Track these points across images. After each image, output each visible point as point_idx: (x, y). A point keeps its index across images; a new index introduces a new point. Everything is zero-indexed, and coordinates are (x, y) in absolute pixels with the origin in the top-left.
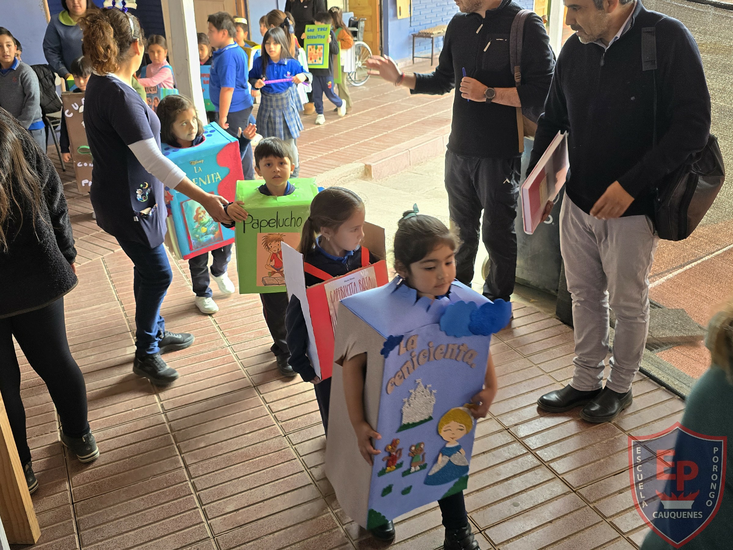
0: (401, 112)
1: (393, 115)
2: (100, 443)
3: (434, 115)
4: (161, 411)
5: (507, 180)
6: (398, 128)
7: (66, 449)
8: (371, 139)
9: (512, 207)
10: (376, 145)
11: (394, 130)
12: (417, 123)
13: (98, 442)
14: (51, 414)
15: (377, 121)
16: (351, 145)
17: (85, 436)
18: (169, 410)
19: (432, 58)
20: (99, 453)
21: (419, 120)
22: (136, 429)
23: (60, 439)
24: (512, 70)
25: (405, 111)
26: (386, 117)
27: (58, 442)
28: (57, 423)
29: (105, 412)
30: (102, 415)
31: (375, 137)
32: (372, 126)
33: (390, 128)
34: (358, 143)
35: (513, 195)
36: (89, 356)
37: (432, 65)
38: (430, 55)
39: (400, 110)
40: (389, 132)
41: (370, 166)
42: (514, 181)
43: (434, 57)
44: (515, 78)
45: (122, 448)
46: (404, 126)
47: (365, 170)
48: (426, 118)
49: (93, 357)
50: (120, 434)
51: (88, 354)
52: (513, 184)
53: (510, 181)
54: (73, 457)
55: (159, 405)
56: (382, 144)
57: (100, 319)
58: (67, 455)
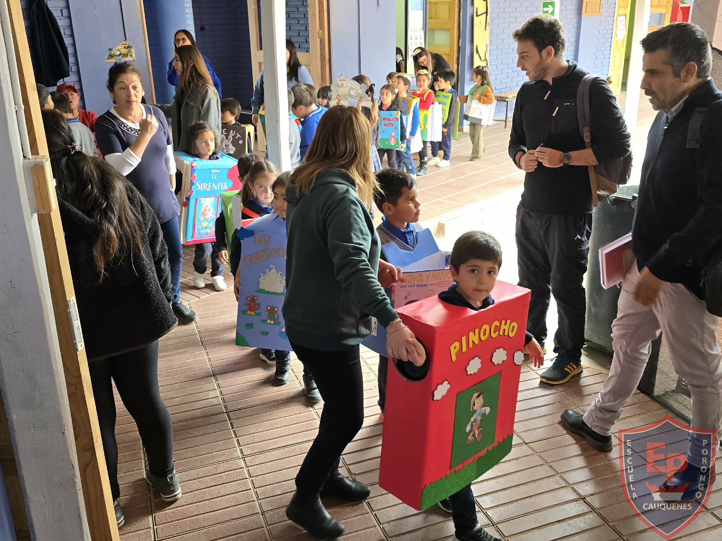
0: (474, 173)
1: (466, 175)
2: (182, 484)
3: (507, 176)
4: (240, 456)
5: (578, 236)
6: (471, 189)
7: (151, 487)
8: (444, 198)
9: (583, 262)
10: (449, 204)
11: (467, 190)
12: (490, 184)
13: (180, 483)
14: (138, 453)
15: (450, 181)
16: (425, 204)
17: (170, 475)
18: (248, 455)
19: (506, 121)
20: (181, 494)
21: (492, 181)
22: (216, 473)
23: (145, 477)
24: (581, 131)
25: (478, 171)
26: (460, 177)
27: (143, 479)
28: (143, 461)
29: (188, 454)
30: (185, 456)
31: (449, 196)
32: (446, 186)
33: (463, 188)
34: (432, 202)
35: (584, 250)
36: (174, 398)
37: (505, 128)
38: (504, 118)
39: (474, 171)
40: (463, 192)
41: (443, 225)
42: (586, 237)
43: (508, 120)
44: (585, 138)
45: (203, 490)
46: (477, 186)
47: (438, 228)
48: (500, 179)
49: (178, 399)
50: (201, 476)
51: (174, 396)
52: (584, 240)
53: (581, 236)
54: (157, 495)
55: (238, 450)
56: (455, 203)
57: (185, 363)
58: (152, 493)
